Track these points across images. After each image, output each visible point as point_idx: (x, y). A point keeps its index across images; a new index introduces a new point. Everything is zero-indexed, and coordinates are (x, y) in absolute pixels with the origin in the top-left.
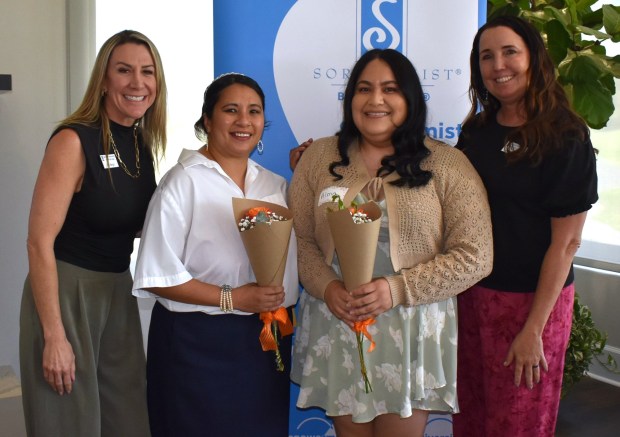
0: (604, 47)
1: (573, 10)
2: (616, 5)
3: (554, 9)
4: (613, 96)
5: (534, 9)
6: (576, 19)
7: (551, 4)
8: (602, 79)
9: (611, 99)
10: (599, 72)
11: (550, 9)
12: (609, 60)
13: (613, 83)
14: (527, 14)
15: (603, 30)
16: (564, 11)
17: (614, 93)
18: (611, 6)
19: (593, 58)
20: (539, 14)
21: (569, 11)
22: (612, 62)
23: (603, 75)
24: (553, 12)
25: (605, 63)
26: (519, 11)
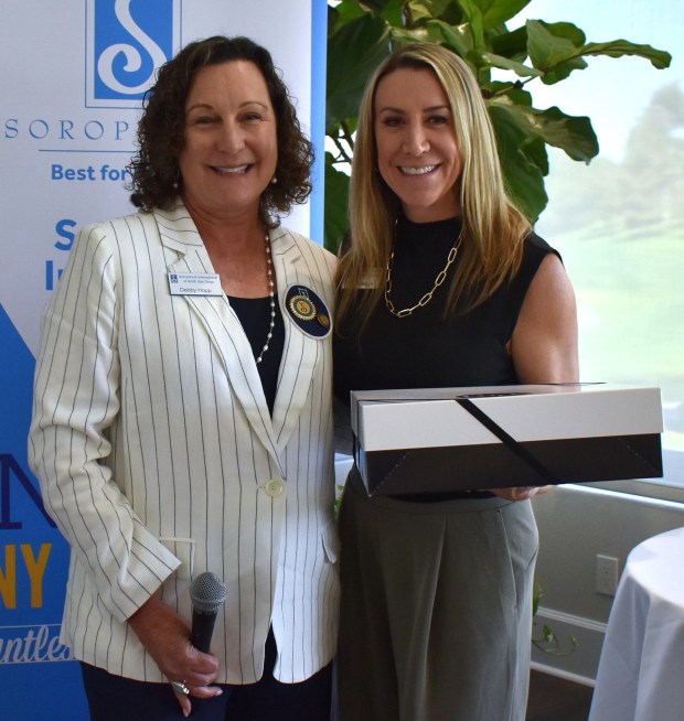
0: (528, 94)
1: (478, 26)
2: (550, 20)
3: (445, 25)
4: (545, 179)
5: (410, 26)
6: (481, 41)
7: (439, 18)
8: (528, 149)
9: (541, 184)
10: (520, 134)
11: (437, 25)
12: (538, 114)
13: (544, 156)
14: (398, 33)
15: (528, 63)
16: (461, 28)
17: (546, 172)
18: (541, 22)
19: (511, 111)
20: (420, 34)
21: (469, 29)
22: (543, 119)
23: (528, 141)
24: (442, 30)
25: (532, 120)
26: (382, 27)
